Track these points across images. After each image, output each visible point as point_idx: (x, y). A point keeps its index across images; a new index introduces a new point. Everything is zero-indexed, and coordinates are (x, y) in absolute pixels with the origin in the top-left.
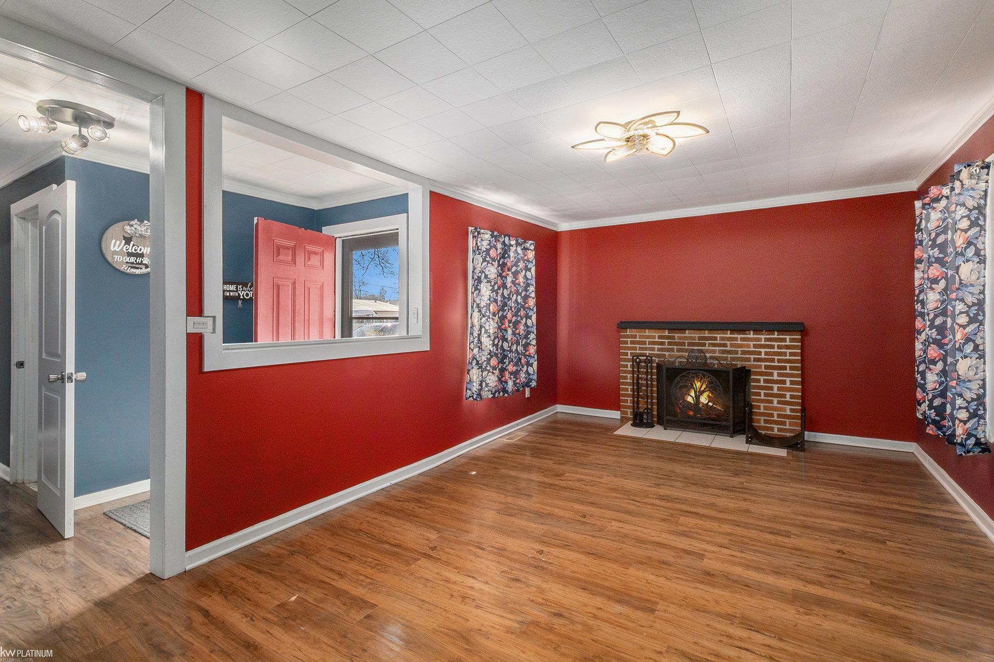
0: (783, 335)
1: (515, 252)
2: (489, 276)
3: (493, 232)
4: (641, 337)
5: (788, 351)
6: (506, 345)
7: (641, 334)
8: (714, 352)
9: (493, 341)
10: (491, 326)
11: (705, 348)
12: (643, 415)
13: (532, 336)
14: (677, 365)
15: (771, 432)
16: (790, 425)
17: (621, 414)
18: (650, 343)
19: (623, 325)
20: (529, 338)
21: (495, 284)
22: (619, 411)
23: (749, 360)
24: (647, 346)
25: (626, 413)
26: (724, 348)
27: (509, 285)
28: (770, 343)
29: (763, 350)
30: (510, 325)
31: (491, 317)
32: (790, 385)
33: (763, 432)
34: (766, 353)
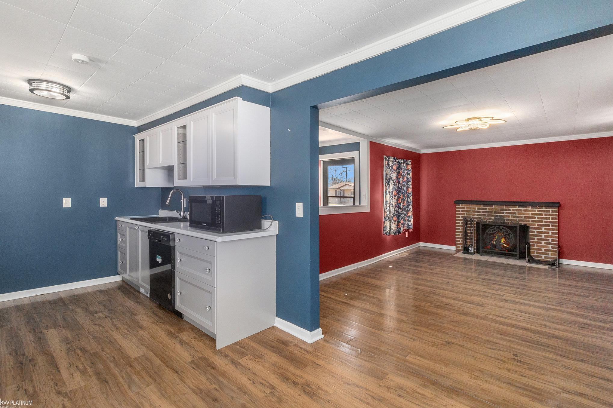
0: (548, 209)
1: (404, 165)
2: (392, 178)
3: (394, 158)
4: (467, 208)
5: (551, 217)
6: (400, 211)
7: (468, 207)
8: (509, 216)
9: (395, 208)
10: (394, 202)
11: (504, 215)
12: (469, 248)
13: (411, 207)
14: (488, 223)
15: (541, 259)
16: (551, 255)
17: (456, 247)
18: (472, 211)
19: (458, 202)
20: (409, 208)
21: (395, 181)
22: (455, 246)
23: (529, 221)
24: (471, 213)
25: (459, 247)
26: (515, 215)
27: (401, 182)
28: (540, 213)
29: (536, 216)
30: (402, 201)
31: (393, 197)
32: (552, 234)
33: (536, 258)
34: (538, 218)
